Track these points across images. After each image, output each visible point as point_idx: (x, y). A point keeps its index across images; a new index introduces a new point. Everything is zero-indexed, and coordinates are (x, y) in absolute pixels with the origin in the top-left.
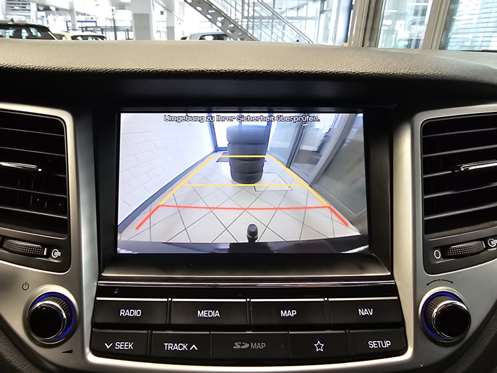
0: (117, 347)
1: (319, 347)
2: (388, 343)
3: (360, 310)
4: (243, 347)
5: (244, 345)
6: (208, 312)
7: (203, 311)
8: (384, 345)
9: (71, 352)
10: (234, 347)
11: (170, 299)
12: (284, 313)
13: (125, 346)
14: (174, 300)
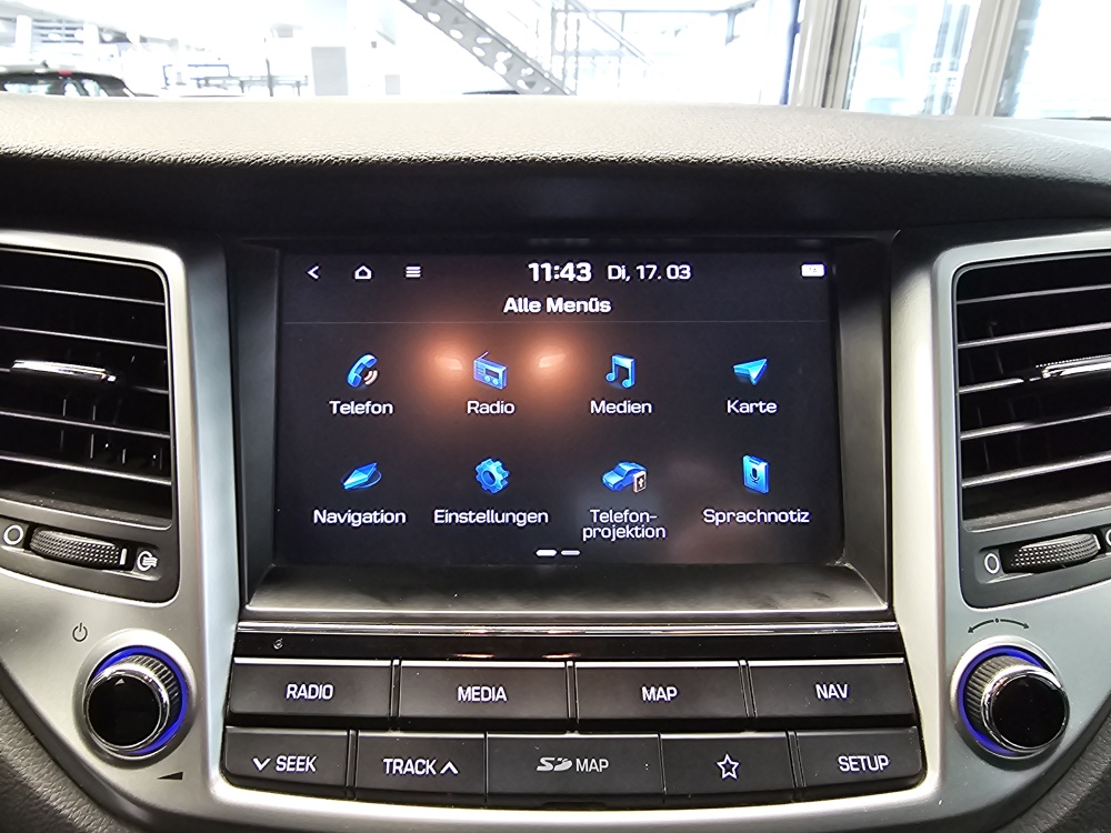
0: (281, 766)
1: (728, 768)
2: (883, 761)
3: (818, 687)
4: (557, 768)
5: (560, 763)
6: (479, 691)
7: (469, 688)
8: (874, 766)
9: (178, 776)
10: (539, 768)
11: (396, 662)
12: (649, 694)
13: (299, 763)
14: (405, 663)
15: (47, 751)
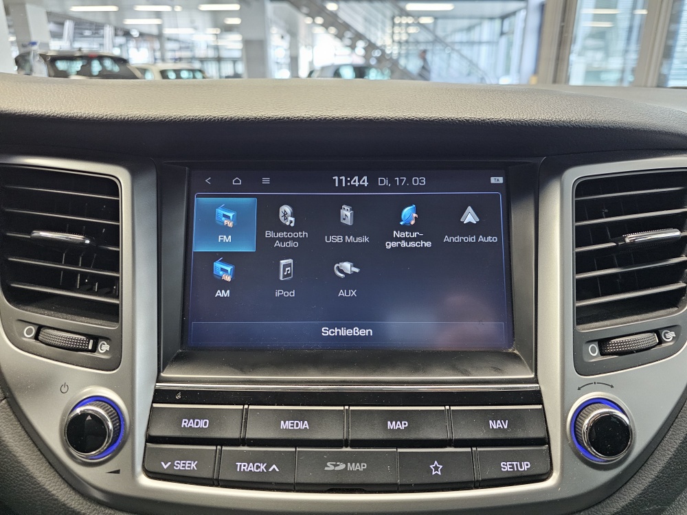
0: (177, 467)
1: (436, 468)
2: (527, 465)
3: (491, 422)
4: (337, 468)
5: (338, 465)
6: (293, 423)
7: (287, 422)
8: (521, 468)
9: (117, 472)
10: (326, 469)
11: (246, 406)
12: (391, 425)
13: (187, 465)
14: (251, 407)
15: (45, 457)
